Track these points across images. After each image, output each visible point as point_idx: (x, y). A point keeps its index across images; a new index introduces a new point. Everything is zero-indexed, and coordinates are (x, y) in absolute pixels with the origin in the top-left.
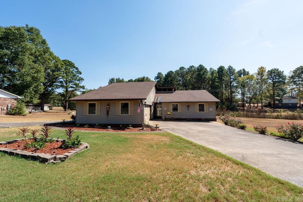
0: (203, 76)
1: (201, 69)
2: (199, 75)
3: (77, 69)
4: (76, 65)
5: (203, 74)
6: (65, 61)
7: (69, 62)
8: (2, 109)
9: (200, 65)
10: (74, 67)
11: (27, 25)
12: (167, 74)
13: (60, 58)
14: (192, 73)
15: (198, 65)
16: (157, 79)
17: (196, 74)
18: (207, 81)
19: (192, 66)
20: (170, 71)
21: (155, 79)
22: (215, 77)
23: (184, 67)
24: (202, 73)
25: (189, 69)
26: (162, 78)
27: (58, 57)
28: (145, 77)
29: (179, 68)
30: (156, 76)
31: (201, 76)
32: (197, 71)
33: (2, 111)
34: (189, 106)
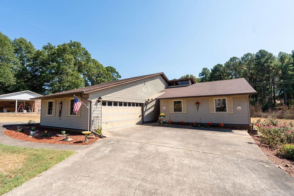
0: (265, 64)
1: (262, 55)
2: (259, 64)
3: (117, 73)
4: (117, 70)
5: (266, 62)
6: (108, 67)
7: (111, 68)
8: (39, 110)
9: (260, 51)
10: (115, 72)
11: (71, 41)
12: (214, 68)
13: (103, 65)
14: (248, 62)
15: (258, 51)
16: (203, 75)
17: (255, 63)
18: (274, 70)
19: (248, 54)
20: (218, 65)
21: (199, 76)
22: (288, 64)
23: (236, 58)
24: (263, 60)
25: (243, 58)
26: (208, 74)
27: (102, 65)
28: (189, 75)
29: (229, 59)
30: (201, 73)
31: (263, 65)
32: (256, 59)
33: (39, 111)
34: (198, 103)
